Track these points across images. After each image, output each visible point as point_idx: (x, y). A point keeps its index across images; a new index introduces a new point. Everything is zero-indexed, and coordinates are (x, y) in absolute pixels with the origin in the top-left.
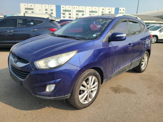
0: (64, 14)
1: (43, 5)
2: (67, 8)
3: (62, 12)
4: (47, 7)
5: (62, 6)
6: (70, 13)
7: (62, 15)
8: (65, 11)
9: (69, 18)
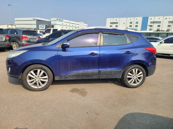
0: (151, 26)
1: (129, 19)
2: (157, 19)
3: (149, 24)
4: (132, 20)
5: (150, 18)
6: (159, 24)
7: (148, 28)
8: (154, 22)
9: (157, 31)
